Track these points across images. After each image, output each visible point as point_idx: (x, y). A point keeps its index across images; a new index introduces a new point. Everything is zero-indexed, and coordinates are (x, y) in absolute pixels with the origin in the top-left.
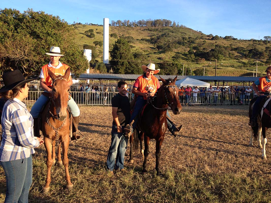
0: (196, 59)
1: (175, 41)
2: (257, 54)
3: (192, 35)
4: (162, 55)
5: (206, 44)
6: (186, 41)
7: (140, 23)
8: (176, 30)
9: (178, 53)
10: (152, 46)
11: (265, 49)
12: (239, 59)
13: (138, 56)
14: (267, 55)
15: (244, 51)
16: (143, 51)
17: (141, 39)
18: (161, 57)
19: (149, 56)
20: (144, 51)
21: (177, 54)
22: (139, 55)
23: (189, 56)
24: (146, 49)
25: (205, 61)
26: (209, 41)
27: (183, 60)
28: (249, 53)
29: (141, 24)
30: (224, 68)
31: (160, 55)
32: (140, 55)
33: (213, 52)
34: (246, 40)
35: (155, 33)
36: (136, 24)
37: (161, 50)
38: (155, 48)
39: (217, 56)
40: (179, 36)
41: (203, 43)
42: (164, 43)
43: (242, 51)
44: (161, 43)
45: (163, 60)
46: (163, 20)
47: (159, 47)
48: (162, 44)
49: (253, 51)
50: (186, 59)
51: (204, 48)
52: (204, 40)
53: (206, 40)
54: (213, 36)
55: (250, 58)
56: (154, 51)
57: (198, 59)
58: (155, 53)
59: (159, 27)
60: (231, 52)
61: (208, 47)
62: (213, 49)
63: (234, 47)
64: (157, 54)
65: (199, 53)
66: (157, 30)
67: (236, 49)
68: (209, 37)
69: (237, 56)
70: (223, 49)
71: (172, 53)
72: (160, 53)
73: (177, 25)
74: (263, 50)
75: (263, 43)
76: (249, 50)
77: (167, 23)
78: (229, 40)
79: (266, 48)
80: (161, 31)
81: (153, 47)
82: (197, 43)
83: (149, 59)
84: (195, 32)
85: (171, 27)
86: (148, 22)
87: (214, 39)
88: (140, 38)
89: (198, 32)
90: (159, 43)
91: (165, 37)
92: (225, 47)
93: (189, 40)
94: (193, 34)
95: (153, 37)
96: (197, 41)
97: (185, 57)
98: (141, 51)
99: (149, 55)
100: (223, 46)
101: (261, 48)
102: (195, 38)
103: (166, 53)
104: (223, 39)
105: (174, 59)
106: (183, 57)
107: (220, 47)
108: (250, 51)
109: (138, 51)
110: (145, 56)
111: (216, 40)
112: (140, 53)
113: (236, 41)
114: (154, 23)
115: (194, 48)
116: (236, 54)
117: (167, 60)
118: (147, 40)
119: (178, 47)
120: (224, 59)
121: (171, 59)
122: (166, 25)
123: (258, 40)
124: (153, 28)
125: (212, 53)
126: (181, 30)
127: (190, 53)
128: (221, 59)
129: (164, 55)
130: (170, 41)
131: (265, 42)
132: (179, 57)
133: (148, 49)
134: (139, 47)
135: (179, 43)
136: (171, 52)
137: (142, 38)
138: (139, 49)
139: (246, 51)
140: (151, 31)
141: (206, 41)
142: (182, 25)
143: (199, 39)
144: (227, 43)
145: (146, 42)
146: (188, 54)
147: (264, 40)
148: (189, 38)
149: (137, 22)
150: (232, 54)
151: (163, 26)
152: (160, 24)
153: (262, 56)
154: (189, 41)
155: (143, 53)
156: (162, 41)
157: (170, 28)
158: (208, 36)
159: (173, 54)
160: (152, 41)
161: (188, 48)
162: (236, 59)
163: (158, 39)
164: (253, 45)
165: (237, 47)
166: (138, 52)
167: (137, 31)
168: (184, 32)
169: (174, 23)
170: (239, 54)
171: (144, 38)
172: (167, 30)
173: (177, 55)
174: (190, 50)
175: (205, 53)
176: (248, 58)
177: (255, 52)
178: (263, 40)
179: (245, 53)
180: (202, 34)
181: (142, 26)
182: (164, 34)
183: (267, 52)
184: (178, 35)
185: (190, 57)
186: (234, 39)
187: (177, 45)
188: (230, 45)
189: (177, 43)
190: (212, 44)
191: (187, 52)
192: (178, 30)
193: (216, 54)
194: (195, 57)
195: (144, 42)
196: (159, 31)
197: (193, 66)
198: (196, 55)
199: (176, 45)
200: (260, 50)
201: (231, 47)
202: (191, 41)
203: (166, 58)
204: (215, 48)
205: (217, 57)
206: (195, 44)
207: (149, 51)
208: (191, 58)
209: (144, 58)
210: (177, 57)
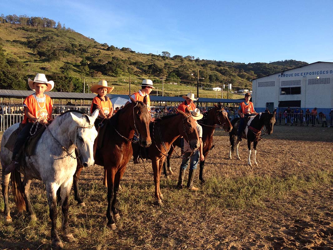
0: (91, 73)
1: (62, 47)
2: (157, 71)
3: (82, 43)
4: (46, 64)
5: (101, 55)
6: (76, 49)
7: (10, 18)
8: (62, 34)
9: (68, 63)
10: (30, 51)
11: (164, 66)
12: (139, 75)
13: (11, 63)
14: (166, 72)
15: (144, 66)
16: (18, 57)
17: (14, 41)
18: (44, 67)
19: (27, 65)
20: (20, 57)
21: (66, 64)
22: (13, 62)
23: (82, 67)
24: (22, 55)
25: (101, 75)
26: (105, 51)
27: (75, 73)
28: (148, 69)
29: (11, 20)
30: (123, 84)
31: (43, 64)
32: (15, 62)
33: (111, 65)
34: (145, 54)
35: (34, 34)
36: (4, 20)
37: (44, 58)
38: (36, 54)
39: (115, 70)
40: (66, 42)
41: (98, 53)
42: (47, 48)
43: (141, 67)
44: (43, 48)
45: (47, 71)
46: (43, 18)
47: (41, 54)
48: (44, 50)
49: (153, 66)
50: (79, 71)
51: (99, 60)
52: (99, 50)
53: (101, 50)
54: (108, 46)
55: (150, 75)
56: (34, 58)
57: (93, 72)
58: (35, 61)
59: (39, 27)
60: (130, 66)
61: (103, 58)
62: (110, 61)
63: (132, 61)
64: (39, 63)
65: (94, 65)
66: (36, 30)
67: (135, 64)
68: (103, 47)
69: (136, 71)
70: (121, 62)
71: (60, 62)
72: (44, 61)
73: (62, 27)
74: (162, 66)
75: (161, 59)
76: (148, 66)
77: (50, 23)
78: (126, 53)
79: (165, 64)
80: (41, 33)
81: (32, 52)
82: (90, 53)
83: (27, 68)
84: (87, 38)
85: (55, 28)
86: (22, 19)
87: (110, 49)
88: (12, 38)
89: (90, 40)
90: (40, 48)
91: (48, 41)
92: (123, 60)
93: (79, 48)
94: (84, 41)
95: (31, 39)
96: (90, 50)
97: (77, 69)
98: (15, 57)
99: (27, 63)
100: (121, 59)
101: (160, 64)
102: (87, 46)
103: (52, 62)
104: (119, 50)
105: (63, 70)
106: (75, 68)
107: (117, 59)
108: (150, 67)
109: (10, 56)
110: (21, 65)
111: (112, 50)
112: (15, 59)
113: (134, 54)
114: (32, 21)
115: (88, 58)
116: (136, 69)
117: (53, 70)
118: (22, 43)
119: (67, 56)
120: (123, 74)
121: (59, 69)
122: (48, 26)
123: (156, 55)
124: (30, 27)
125: (110, 67)
126: (68, 34)
127: (83, 64)
128: (120, 74)
129: (49, 64)
130: (55, 47)
131: (163, 57)
132: (70, 68)
133: (24, 55)
134: (11, 51)
135: (68, 50)
136: (58, 62)
137: (14, 39)
138: (12, 54)
139: (145, 66)
140: (27, 30)
141: (100, 52)
142: (69, 28)
143: (92, 48)
144: (124, 56)
145: (21, 46)
146: (80, 66)
147: (163, 55)
148: (80, 45)
149: (5, 16)
150: (131, 69)
151: (44, 27)
152: (39, 23)
153: (162, 73)
154: (81, 49)
155: (18, 61)
156: (44, 46)
157: (54, 30)
158: (103, 45)
159: (62, 64)
160: (29, 44)
161: (80, 58)
162: (135, 75)
163: (39, 42)
164: (152, 60)
165: (136, 61)
166: (10, 58)
167: (6, 29)
168: (72, 37)
169: (59, 25)
170: (138, 70)
171: (17, 39)
172: (51, 32)
173: (66, 66)
174: (83, 61)
175: (101, 66)
176: (148, 74)
177: (154, 68)
178: (161, 55)
179: (144, 68)
180: (95, 42)
181: (14, 24)
182: (46, 37)
183: (166, 69)
184: (65, 40)
185: (83, 70)
186: (132, 52)
187: (66, 53)
188: (128, 58)
189: (65, 50)
190: (109, 56)
191: (78, 63)
192: (65, 34)
193: (114, 68)
194: (90, 70)
195: (19, 44)
196: (39, 32)
197: (88, 80)
198: (91, 67)
199: (63, 52)
200: (159, 66)
201: (130, 61)
202: (83, 49)
203: (51, 69)
204: (112, 60)
205: (115, 72)
206: (88, 54)
207: (27, 57)
208: (85, 70)
209: (20, 67)
210: (67, 69)
